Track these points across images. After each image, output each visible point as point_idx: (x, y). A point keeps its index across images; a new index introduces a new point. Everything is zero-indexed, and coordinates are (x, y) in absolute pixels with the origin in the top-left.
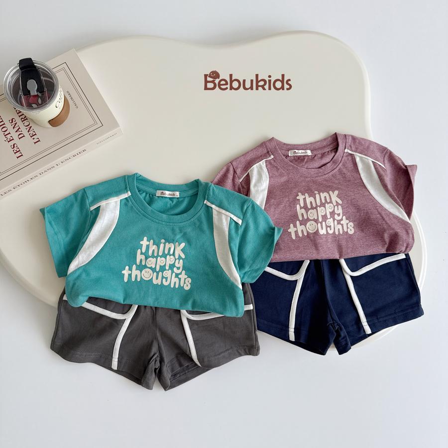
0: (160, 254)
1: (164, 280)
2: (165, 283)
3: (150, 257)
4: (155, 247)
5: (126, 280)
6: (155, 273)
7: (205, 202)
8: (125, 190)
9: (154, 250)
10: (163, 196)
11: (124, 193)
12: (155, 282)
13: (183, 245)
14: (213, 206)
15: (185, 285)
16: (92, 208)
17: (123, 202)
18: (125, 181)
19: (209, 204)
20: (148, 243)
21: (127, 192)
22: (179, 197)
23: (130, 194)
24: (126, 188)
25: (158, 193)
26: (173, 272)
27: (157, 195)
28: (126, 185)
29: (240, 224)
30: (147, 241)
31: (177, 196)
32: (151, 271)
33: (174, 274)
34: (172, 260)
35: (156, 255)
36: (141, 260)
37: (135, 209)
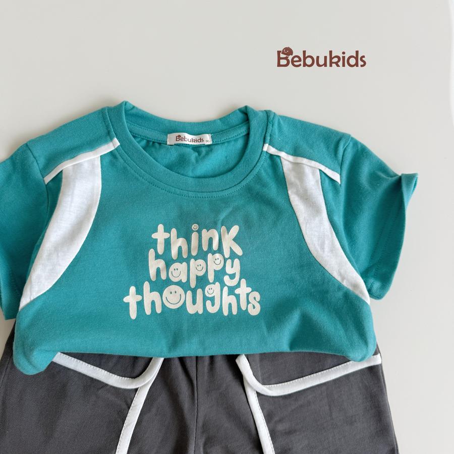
0: (194, 253)
1: (208, 303)
2: (212, 310)
3: (174, 261)
4: (181, 242)
5: (133, 315)
6: (189, 293)
7: (266, 147)
8: (108, 137)
9: (180, 248)
10: (180, 142)
11: (106, 142)
12: (191, 309)
13: (235, 230)
14: (283, 155)
15: (250, 306)
16: (48, 179)
17: (107, 160)
18: (104, 119)
19: (273, 151)
20: (167, 235)
21: (111, 139)
22: (210, 143)
23: (119, 144)
24: (109, 133)
25: (171, 139)
26: (223, 285)
27: (168, 143)
28: (107, 127)
29: (339, 181)
30: (165, 231)
31: (207, 141)
32: (180, 290)
33: (226, 289)
34: (218, 262)
35: (185, 256)
36: (158, 271)
37: (133, 172)
